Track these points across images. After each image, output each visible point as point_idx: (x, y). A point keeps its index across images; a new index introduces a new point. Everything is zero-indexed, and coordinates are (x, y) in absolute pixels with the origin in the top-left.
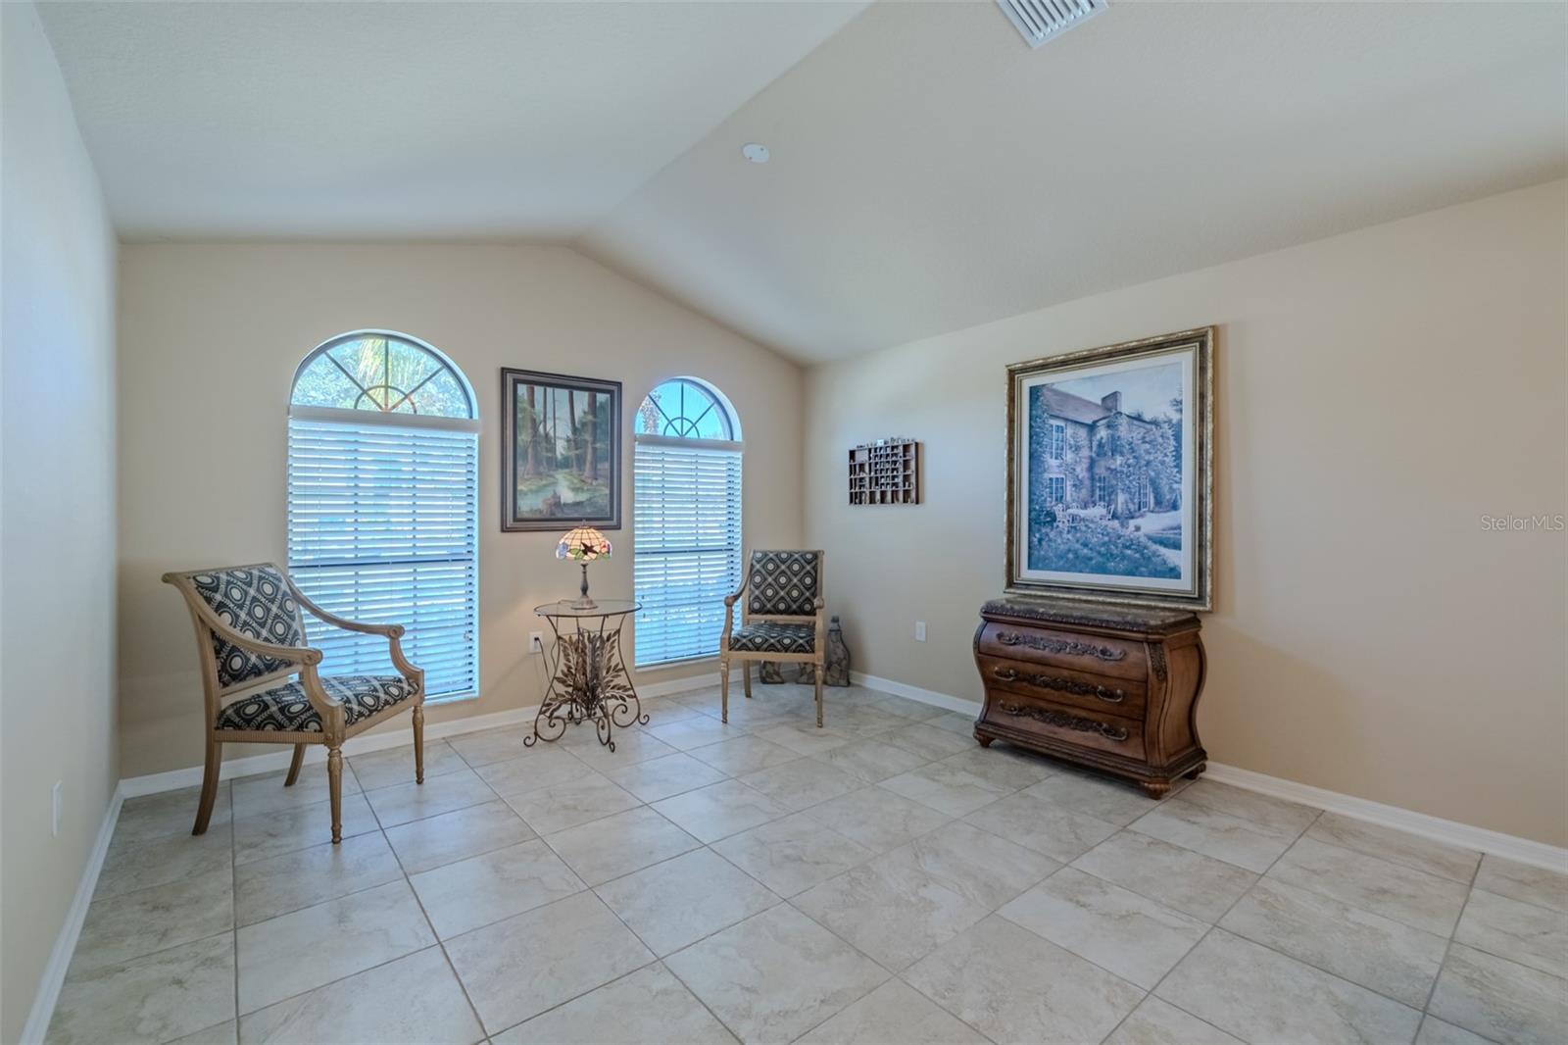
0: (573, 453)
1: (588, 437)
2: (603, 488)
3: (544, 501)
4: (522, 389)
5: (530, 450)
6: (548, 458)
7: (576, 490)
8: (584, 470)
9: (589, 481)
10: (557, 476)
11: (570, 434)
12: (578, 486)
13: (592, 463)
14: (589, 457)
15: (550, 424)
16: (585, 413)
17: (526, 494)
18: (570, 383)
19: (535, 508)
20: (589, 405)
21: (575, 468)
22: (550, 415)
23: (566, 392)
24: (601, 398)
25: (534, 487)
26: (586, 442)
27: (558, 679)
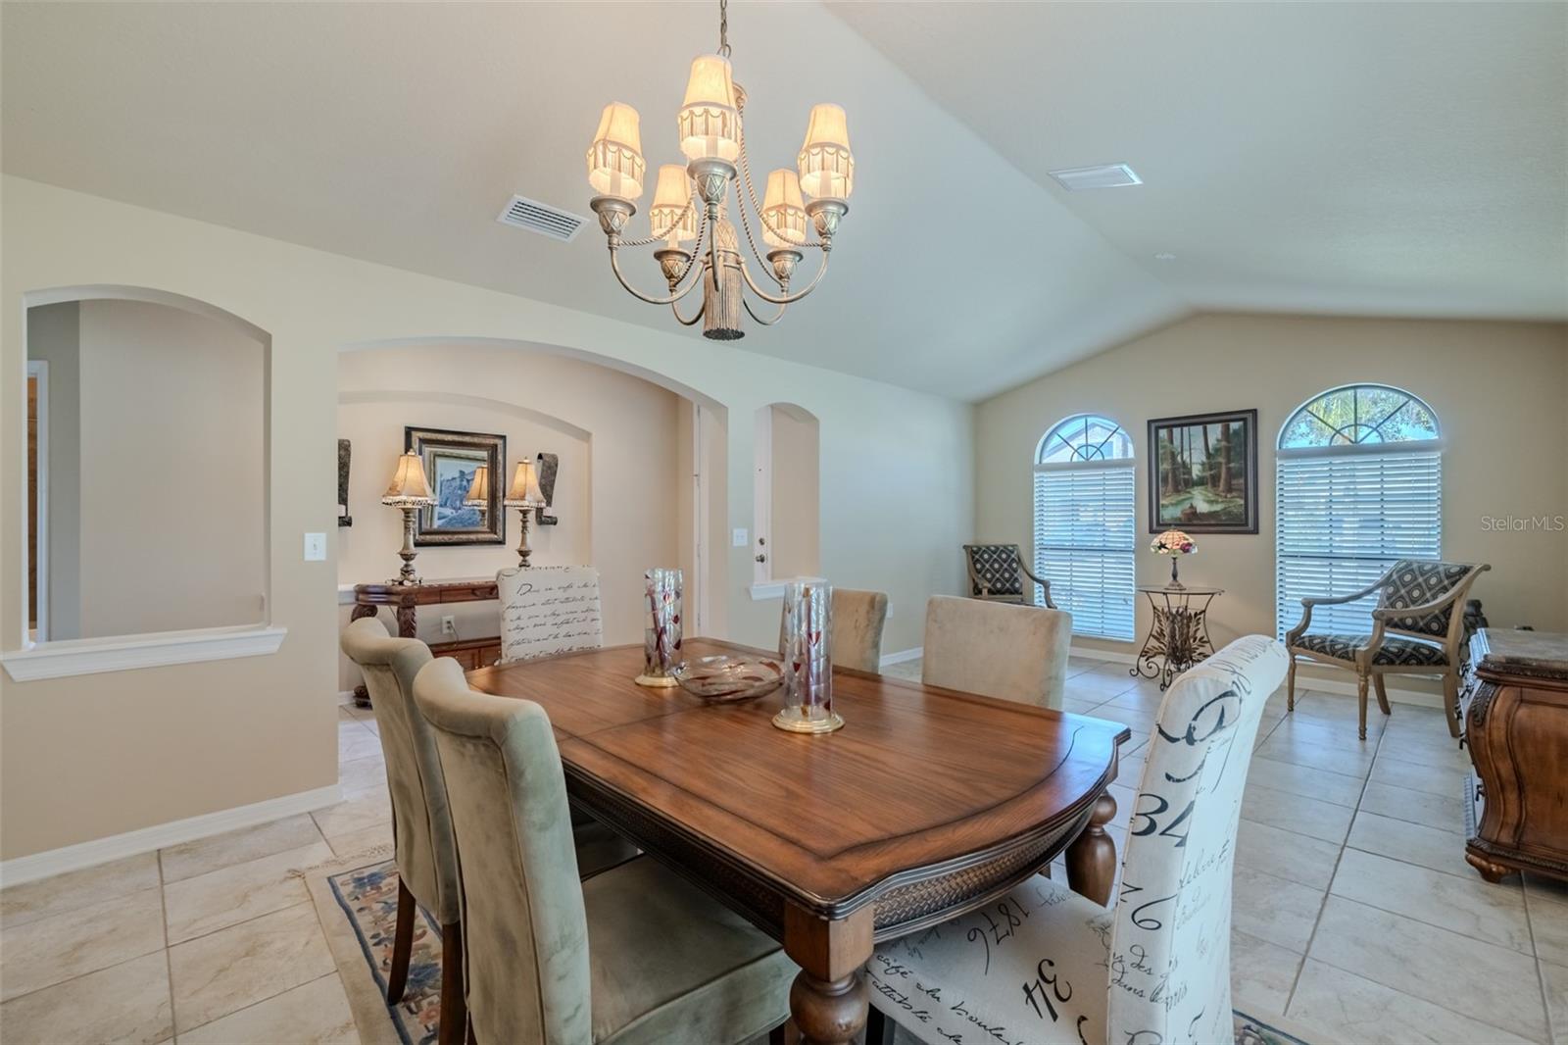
0: (1207, 474)
1: (1221, 460)
2: (1238, 500)
3: (1182, 512)
4: (1163, 433)
5: (1170, 475)
6: (1184, 480)
7: (1211, 502)
8: (1219, 486)
9: (1223, 494)
10: (1194, 493)
11: (1204, 459)
12: (1213, 499)
13: (1226, 480)
14: (1223, 476)
15: (1186, 454)
16: (1218, 440)
17: (1167, 506)
18: (1203, 420)
19: (1175, 516)
20: (1223, 434)
21: (1210, 485)
22: (1186, 446)
23: (1200, 428)
24: (1234, 426)
25: (1173, 502)
26: (1221, 463)
27: (1153, 636)
